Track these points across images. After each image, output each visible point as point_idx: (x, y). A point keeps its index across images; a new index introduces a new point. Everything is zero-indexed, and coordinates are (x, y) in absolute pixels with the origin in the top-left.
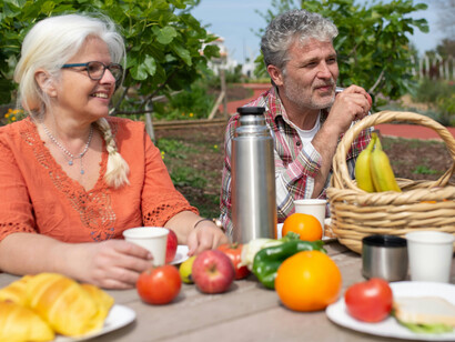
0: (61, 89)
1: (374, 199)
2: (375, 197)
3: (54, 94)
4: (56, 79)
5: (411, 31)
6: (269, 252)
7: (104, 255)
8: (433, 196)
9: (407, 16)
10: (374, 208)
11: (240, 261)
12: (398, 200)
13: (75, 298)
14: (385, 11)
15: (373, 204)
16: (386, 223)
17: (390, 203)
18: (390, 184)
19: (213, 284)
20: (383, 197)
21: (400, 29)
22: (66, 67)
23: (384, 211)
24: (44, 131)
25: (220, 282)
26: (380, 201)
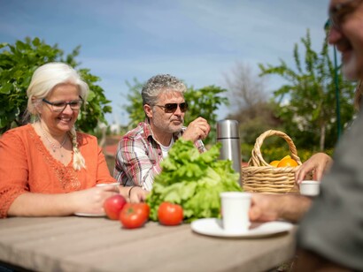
5: (219, 103)
9: (217, 95)
14: (204, 91)
21: (213, 102)
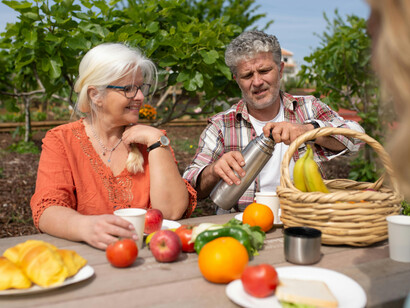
0: (105, 102)
1: (303, 198)
2: (304, 196)
3: (100, 104)
4: (103, 95)
6: (206, 234)
7: (99, 225)
8: (351, 197)
10: (304, 205)
11: (190, 239)
12: (321, 200)
13: (46, 260)
15: (303, 201)
16: (313, 216)
17: (316, 201)
18: (317, 186)
19: (163, 255)
20: (311, 196)
22: (110, 87)
23: (311, 207)
24: (90, 130)
25: (167, 254)
26: (308, 199)
